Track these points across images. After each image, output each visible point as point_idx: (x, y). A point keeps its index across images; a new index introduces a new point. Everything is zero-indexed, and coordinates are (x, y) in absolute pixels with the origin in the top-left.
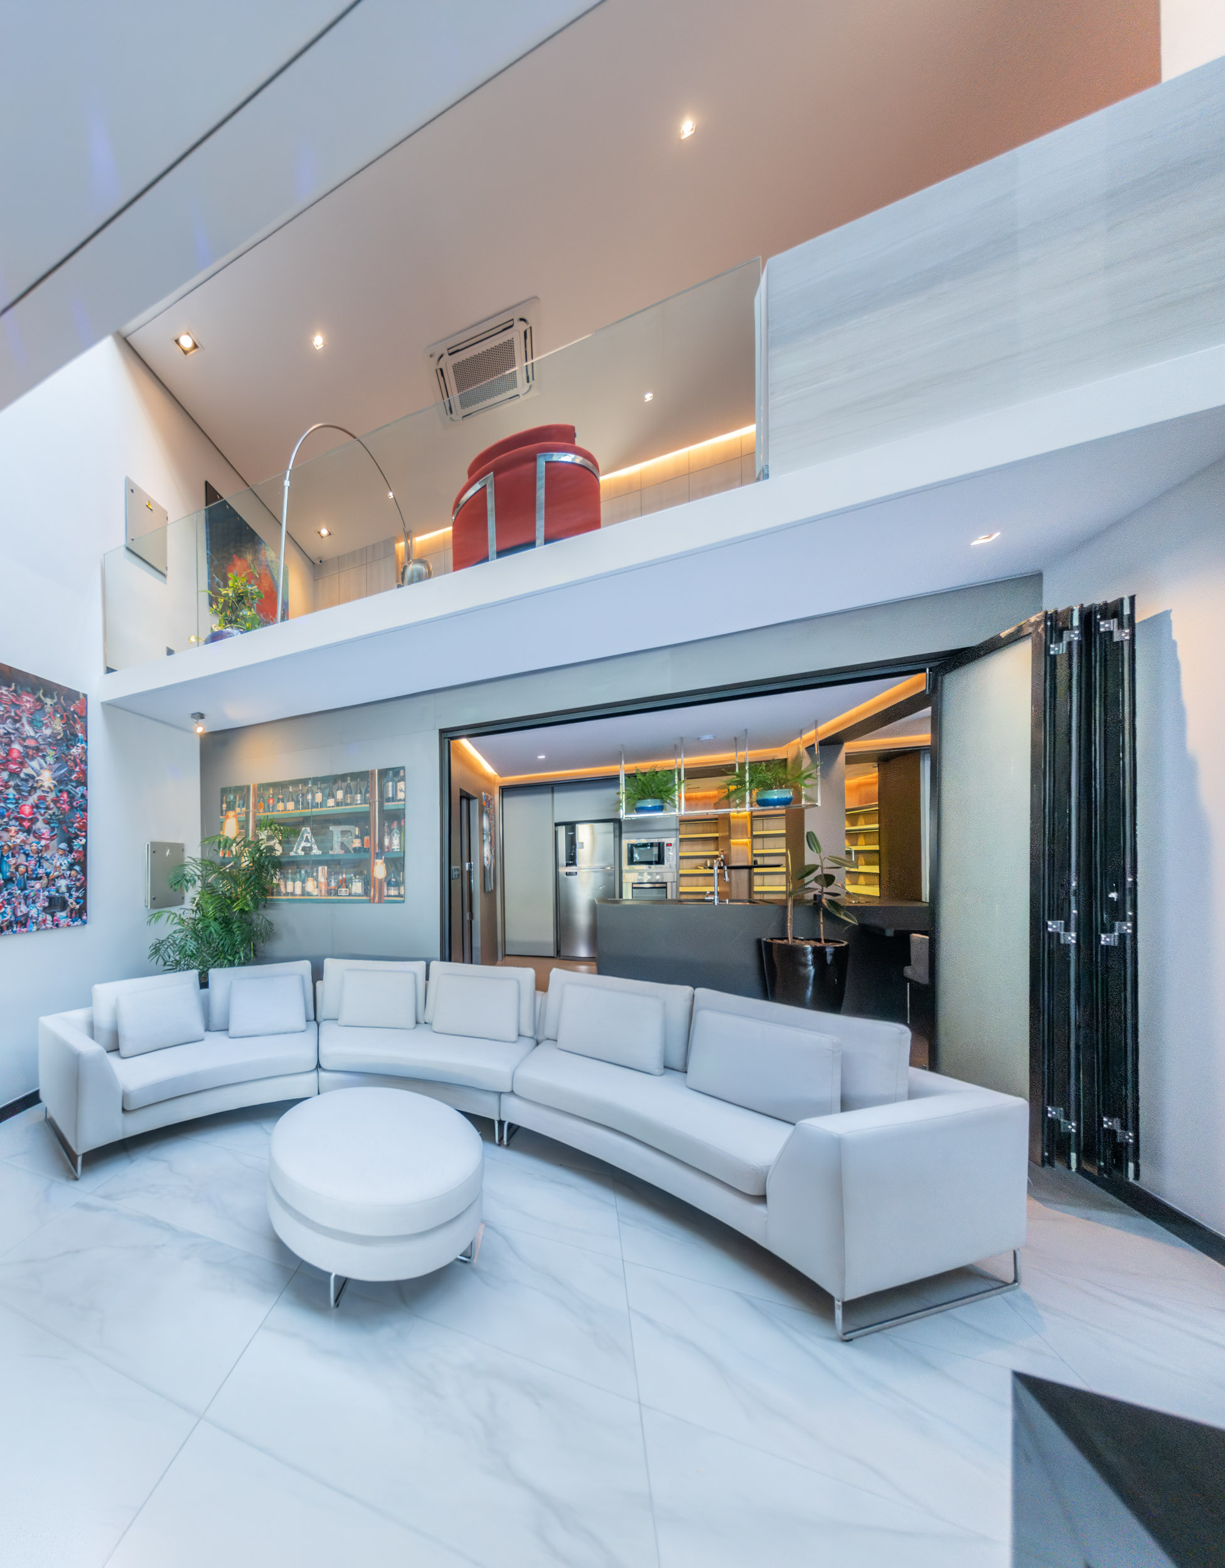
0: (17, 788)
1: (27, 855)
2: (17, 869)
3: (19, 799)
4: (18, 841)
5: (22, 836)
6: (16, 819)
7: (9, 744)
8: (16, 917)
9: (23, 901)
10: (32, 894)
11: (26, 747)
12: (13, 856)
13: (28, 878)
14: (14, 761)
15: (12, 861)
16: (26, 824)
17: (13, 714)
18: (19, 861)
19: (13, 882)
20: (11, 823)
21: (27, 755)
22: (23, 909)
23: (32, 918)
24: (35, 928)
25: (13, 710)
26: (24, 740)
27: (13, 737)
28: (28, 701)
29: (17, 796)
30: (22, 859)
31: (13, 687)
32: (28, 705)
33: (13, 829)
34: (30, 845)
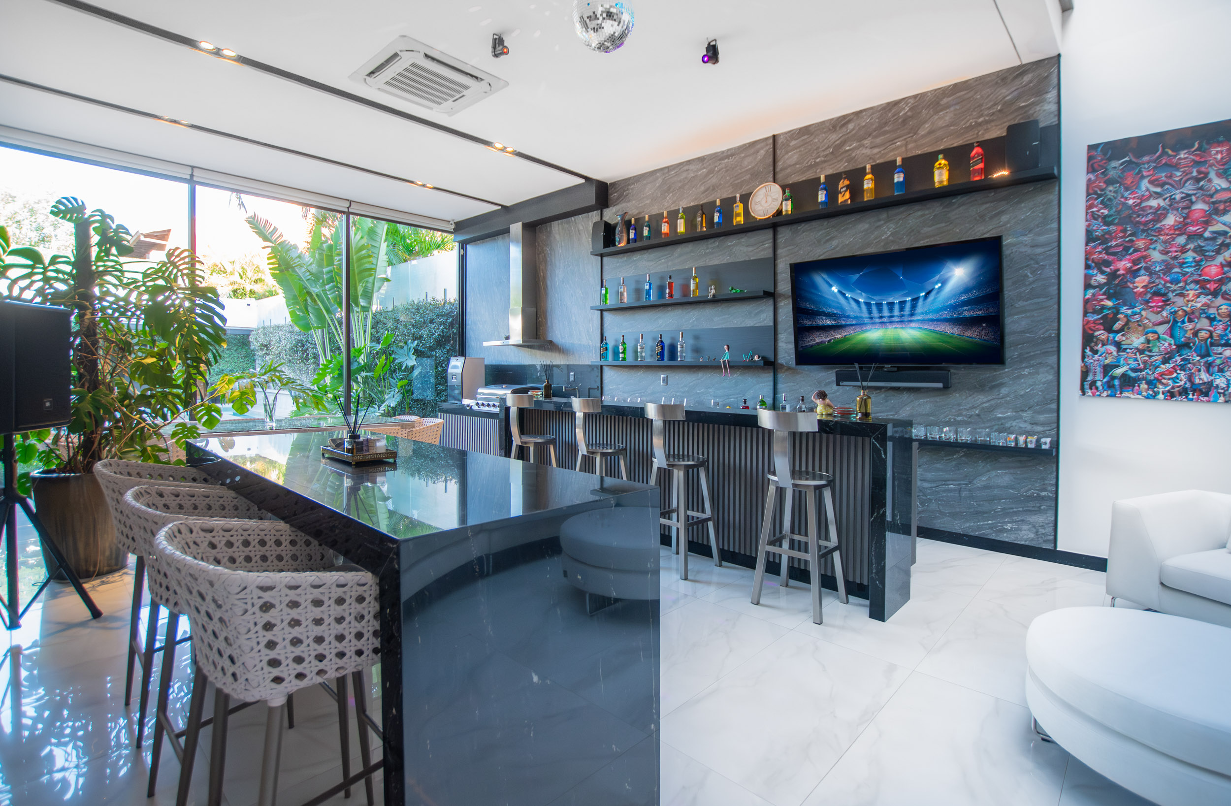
0: (1199, 250)
1: (1212, 320)
2: (1196, 334)
3: (1201, 260)
4: (1199, 305)
5: (1203, 299)
6: (1196, 282)
7: (1188, 207)
8: (1192, 383)
9: (1203, 368)
10: (1218, 362)
11: (1213, 203)
12: (1190, 321)
13: (1212, 344)
14: (1195, 223)
15: (1189, 326)
16: (1211, 286)
17: (1195, 174)
18: (1198, 326)
19: (1190, 348)
20: (1188, 287)
21: (1217, 212)
22: (1204, 377)
23: (1217, 387)
24: (1222, 399)
25: (1195, 170)
26: (1211, 196)
27: (1194, 198)
28: (1217, 152)
29: (1198, 258)
30: (1204, 323)
31: (1196, 145)
32: (1219, 157)
33: (1191, 293)
34: (1218, 308)
